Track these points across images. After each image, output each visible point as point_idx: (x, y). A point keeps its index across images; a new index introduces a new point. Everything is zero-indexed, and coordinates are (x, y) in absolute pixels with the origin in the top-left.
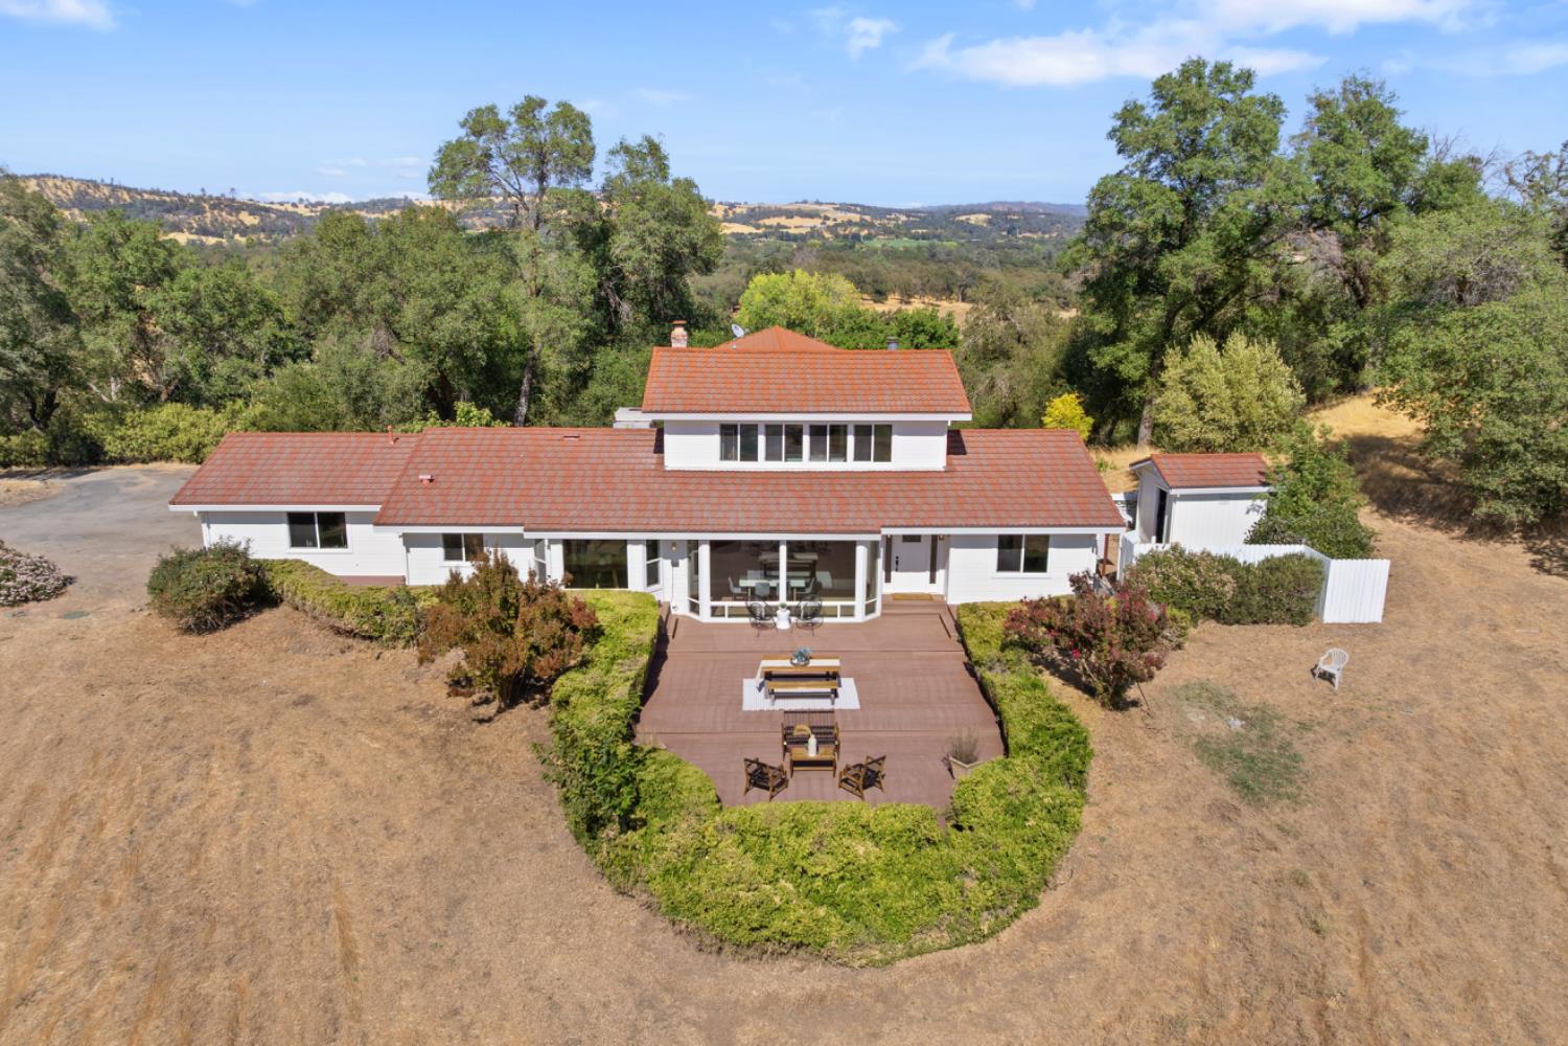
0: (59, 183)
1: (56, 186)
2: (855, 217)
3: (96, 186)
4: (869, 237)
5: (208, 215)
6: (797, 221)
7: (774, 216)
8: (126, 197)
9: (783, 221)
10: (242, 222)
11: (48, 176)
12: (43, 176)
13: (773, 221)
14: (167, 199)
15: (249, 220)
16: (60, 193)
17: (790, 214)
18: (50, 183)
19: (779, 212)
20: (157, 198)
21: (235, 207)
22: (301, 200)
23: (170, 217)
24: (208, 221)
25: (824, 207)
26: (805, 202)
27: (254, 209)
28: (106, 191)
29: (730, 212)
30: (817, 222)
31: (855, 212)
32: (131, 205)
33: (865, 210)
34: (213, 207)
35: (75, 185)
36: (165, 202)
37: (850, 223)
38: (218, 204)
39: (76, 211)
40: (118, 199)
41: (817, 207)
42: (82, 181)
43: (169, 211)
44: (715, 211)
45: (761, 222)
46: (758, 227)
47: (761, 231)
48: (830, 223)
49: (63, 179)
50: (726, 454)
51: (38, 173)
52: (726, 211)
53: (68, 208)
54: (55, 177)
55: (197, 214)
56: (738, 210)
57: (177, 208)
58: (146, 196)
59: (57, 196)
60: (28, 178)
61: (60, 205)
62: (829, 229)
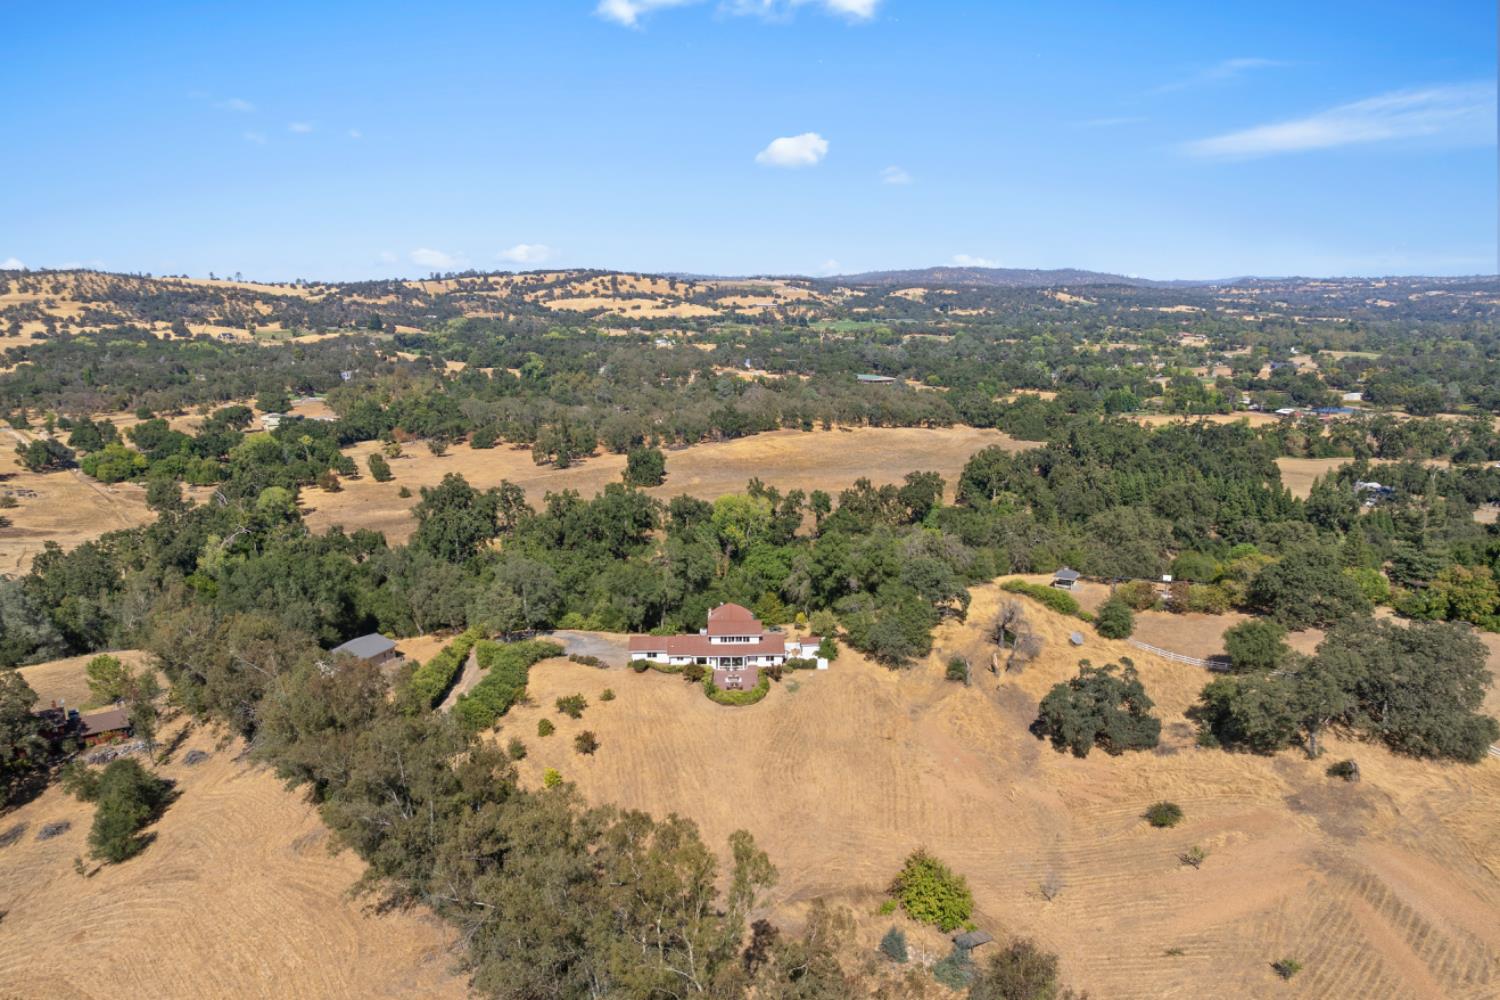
0: (94, 278)
1: (91, 280)
2: (803, 294)
3: (126, 278)
4: (814, 319)
5: (227, 304)
6: (751, 300)
7: (731, 295)
8: (153, 288)
9: (739, 300)
10: (257, 312)
11: (83, 270)
12: (78, 271)
13: (728, 301)
14: (189, 290)
15: (265, 310)
16: (95, 287)
17: (744, 294)
18: (86, 278)
19: (735, 292)
20: (181, 290)
21: (250, 297)
22: (298, 281)
23: (193, 308)
24: (227, 310)
25: (776, 283)
26: (758, 278)
27: (267, 299)
28: (135, 283)
29: (691, 291)
30: (768, 301)
31: (804, 287)
32: (158, 297)
33: (815, 284)
34: (231, 297)
35: (108, 278)
36: (188, 293)
37: (799, 302)
38: (235, 294)
39: (112, 304)
40: (146, 291)
41: (769, 283)
42: (115, 276)
43: (192, 302)
44: (676, 290)
45: (719, 301)
46: (715, 308)
47: (718, 313)
48: (781, 301)
49: (98, 274)
51: (75, 267)
52: (686, 290)
53: (104, 301)
54: (90, 272)
55: (217, 304)
56: (698, 289)
57: (199, 299)
58: (171, 288)
59: (93, 290)
60: (66, 273)
61: (96, 298)
62: (781, 309)
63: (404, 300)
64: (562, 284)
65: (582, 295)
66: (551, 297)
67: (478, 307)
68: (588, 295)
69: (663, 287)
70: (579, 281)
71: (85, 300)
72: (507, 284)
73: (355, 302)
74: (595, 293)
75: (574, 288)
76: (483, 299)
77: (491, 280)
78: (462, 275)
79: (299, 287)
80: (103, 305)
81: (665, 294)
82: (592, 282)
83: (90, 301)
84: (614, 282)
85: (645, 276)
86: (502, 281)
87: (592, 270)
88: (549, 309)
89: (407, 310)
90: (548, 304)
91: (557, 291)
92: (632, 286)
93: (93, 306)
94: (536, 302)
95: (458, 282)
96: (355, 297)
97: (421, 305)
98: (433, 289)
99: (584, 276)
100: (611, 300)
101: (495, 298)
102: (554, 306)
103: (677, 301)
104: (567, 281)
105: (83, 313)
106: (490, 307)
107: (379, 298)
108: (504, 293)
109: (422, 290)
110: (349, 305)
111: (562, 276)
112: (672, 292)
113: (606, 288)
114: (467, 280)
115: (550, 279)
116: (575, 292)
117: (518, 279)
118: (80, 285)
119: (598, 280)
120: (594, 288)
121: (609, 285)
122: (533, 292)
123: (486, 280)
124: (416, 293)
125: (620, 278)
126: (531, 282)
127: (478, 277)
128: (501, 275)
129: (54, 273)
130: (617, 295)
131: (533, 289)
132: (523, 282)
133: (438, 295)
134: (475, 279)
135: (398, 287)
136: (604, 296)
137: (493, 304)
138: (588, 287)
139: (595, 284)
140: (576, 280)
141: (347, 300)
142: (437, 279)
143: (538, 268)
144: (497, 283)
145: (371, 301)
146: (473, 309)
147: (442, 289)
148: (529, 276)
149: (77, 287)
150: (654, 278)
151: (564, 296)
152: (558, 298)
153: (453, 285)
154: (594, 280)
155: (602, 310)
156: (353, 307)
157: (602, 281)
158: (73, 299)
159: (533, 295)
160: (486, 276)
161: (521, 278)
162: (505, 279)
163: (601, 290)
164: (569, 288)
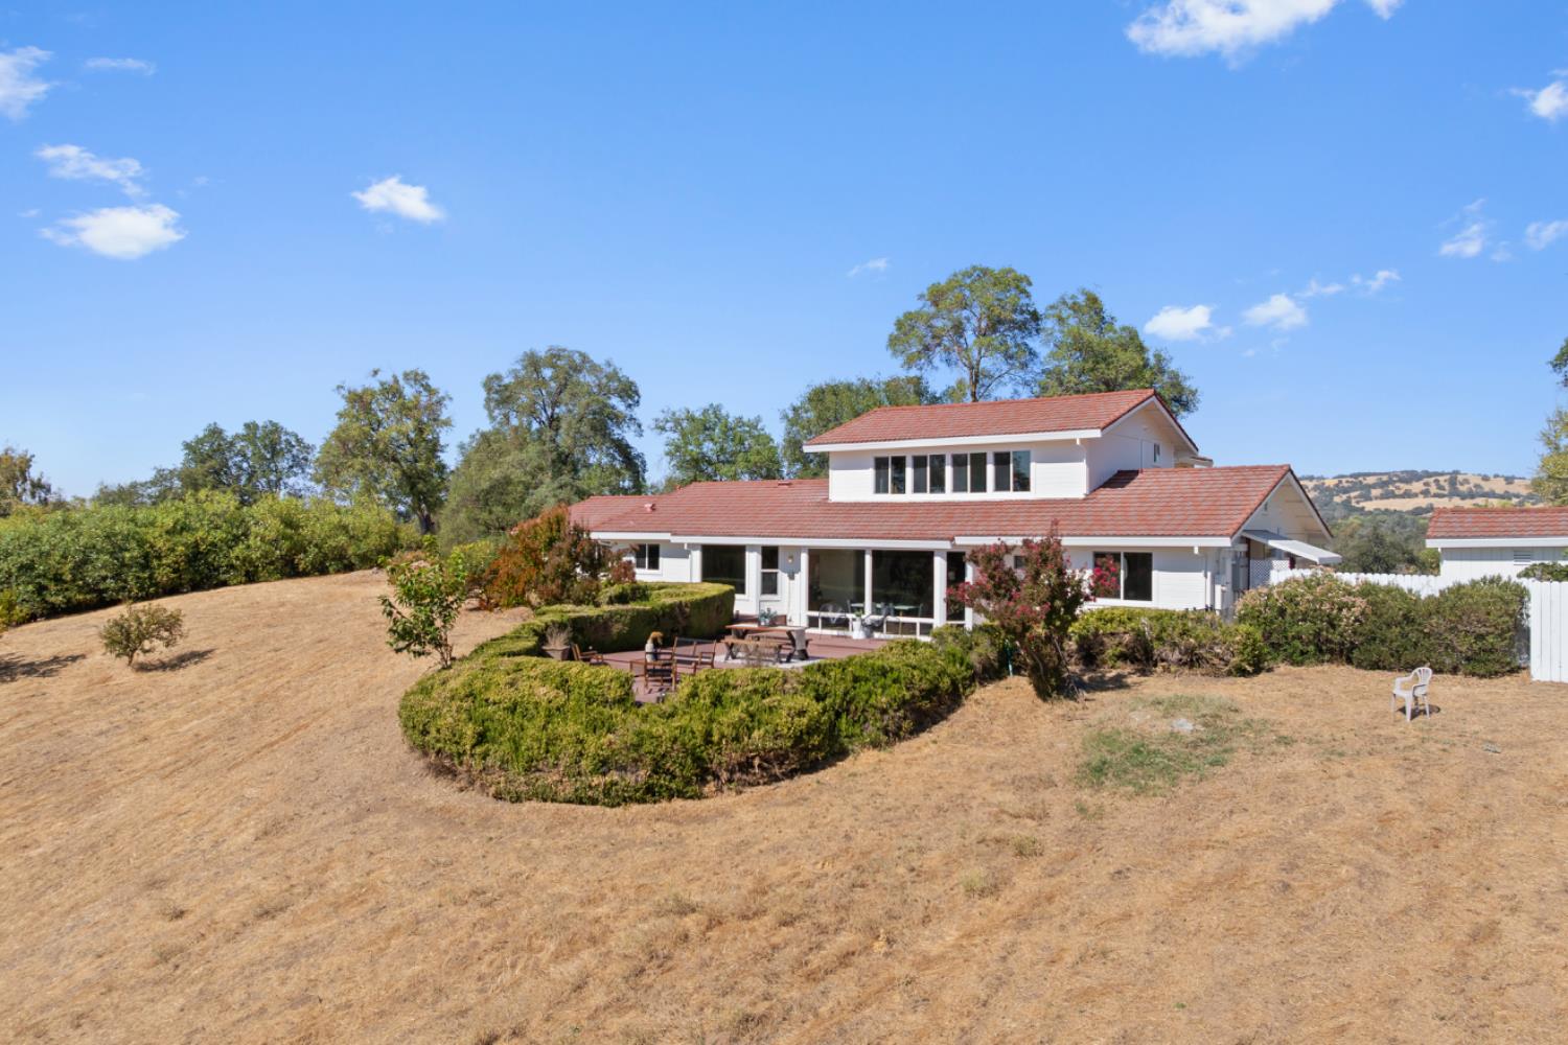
50: (880, 487)
64: (1383, 485)
65: (1407, 495)
66: (1368, 498)
68: (1416, 495)
70: (1407, 481)
74: (1426, 493)
75: (1398, 488)
82: (1421, 482)
84: (1453, 482)
85: (1496, 476)
88: (1363, 508)
90: (1361, 505)
91: (1375, 492)
92: (1477, 486)
94: (1348, 501)
99: (1412, 476)
100: (1446, 499)
102: (1369, 506)
104: (1391, 482)
111: (1385, 478)
113: (1440, 487)
115: (1371, 480)
116: (1397, 492)
117: (1330, 483)
119: (1431, 480)
120: (1424, 488)
121: (1446, 485)
122: (1344, 493)
125: (1460, 478)
126: (1346, 485)
130: (1454, 493)
131: (1346, 491)
132: (1337, 485)
136: (1436, 496)
138: (1417, 487)
139: (1426, 484)
140: (1402, 480)
148: (1344, 480)
150: (1509, 480)
151: (1383, 497)
152: (1376, 498)
154: (1426, 480)
155: (1430, 508)
157: (1437, 481)
159: (1344, 497)
161: (1336, 481)
162: (1315, 482)
163: (1433, 489)
164: (1391, 488)
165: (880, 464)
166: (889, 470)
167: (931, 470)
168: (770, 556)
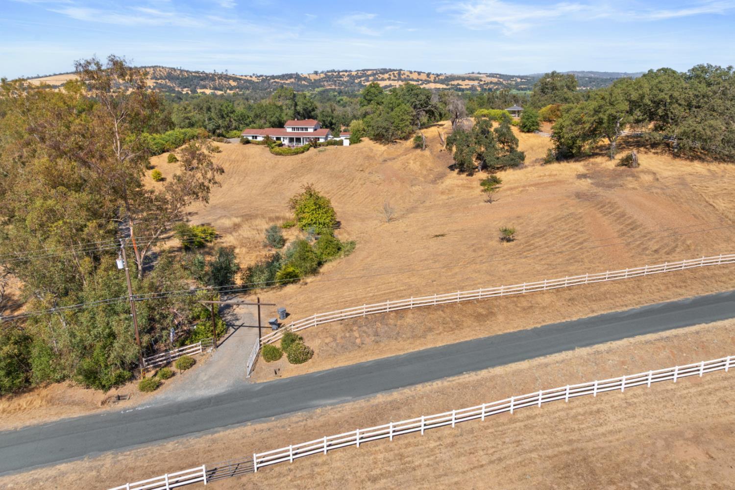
0: (161, 69)
1: (160, 70)
2: (495, 80)
3: (174, 69)
4: (496, 90)
5: (217, 81)
6: (467, 82)
7: (456, 80)
8: (186, 74)
9: (460, 82)
10: (230, 85)
11: (157, 66)
12: (155, 66)
13: (455, 82)
14: (201, 75)
15: (233, 83)
16: (161, 73)
17: (463, 79)
18: (158, 69)
19: (459, 78)
20: (198, 75)
21: (227, 78)
22: (254, 74)
23: (202, 83)
24: (217, 84)
25: (481, 75)
26: (473, 73)
27: (235, 79)
28: (178, 72)
29: (437, 78)
30: (476, 83)
31: (496, 77)
32: (188, 78)
33: (501, 76)
34: (219, 78)
35: (167, 70)
37: (491, 83)
38: (221, 77)
39: (167, 81)
40: (183, 75)
41: (479, 75)
42: (170, 68)
43: (202, 80)
44: (430, 78)
45: (450, 83)
46: (447, 85)
47: (448, 87)
48: (482, 83)
49: (163, 68)
51: (154, 65)
52: (435, 78)
53: (164, 80)
54: (160, 67)
55: (213, 81)
56: (440, 77)
57: (205, 79)
58: (193, 74)
59: (160, 74)
60: (150, 67)
61: (161, 78)
62: (481, 86)
63: (298, 81)
64: (374, 75)
65: (383, 79)
66: (368, 81)
67: (332, 84)
68: (386, 80)
69: (423, 77)
70: (383, 74)
71: (157, 79)
72: (348, 76)
73: (275, 82)
74: (389, 79)
75: (379, 77)
76: (335, 81)
77: (341, 74)
78: (328, 72)
79: (254, 77)
80: (164, 81)
81: (424, 79)
82: (388, 74)
83: (159, 79)
84: (399, 74)
85: (415, 72)
86: (346, 74)
87: (390, 69)
88: (366, 85)
89: (298, 85)
91: (371, 78)
92: (408, 76)
93: (159, 81)
94: (360, 82)
95: (326, 74)
96: (276, 80)
97: (306, 83)
98: (313, 77)
99: (384, 71)
100: (396, 82)
101: (341, 80)
103: (429, 82)
104: (377, 74)
105: (155, 84)
106: (337, 84)
107: (287, 80)
108: (346, 79)
109: (308, 77)
110: (272, 83)
111: (375, 72)
112: (428, 79)
113: (395, 76)
114: (330, 74)
115: (369, 73)
116: (379, 78)
117: (354, 73)
118: (156, 72)
119: (392, 73)
121: (397, 75)
123: (339, 73)
124: (305, 79)
125: (402, 72)
126: (360, 74)
127: (335, 72)
128: (346, 71)
129: (145, 67)
130: (399, 79)
131: (360, 77)
132: (356, 75)
133: (315, 80)
134: (334, 73)
135: (298, 77)
136: (393, 80)
137: (339, 83)
138: (386, 76)
139: (390, 75)
140: (381, 73)
141: (272, 81)
142: (316, 73)
143: (363, 68)
144: (344, 75)
145: (283, 82)
146: (329, 85)
147: (317, 77)
148: (359, 72)
149: (154, 73)
150: (419, 73)
151: (374, 80)
152: (371, 81)
153: (322, 75)
154: (390, 73)
155: (390, 86)
156: (274, 84)
157: (394, 74)
158: (151, 79)
159: (359, 80)
160: (339, 72)
161: (356, 73)
162: (348, 73)
163: (392, 77)
164: (377, 76)
165: (292, 128)
166: (293, 129)
167: (298, 129)
168: (284, 138)
